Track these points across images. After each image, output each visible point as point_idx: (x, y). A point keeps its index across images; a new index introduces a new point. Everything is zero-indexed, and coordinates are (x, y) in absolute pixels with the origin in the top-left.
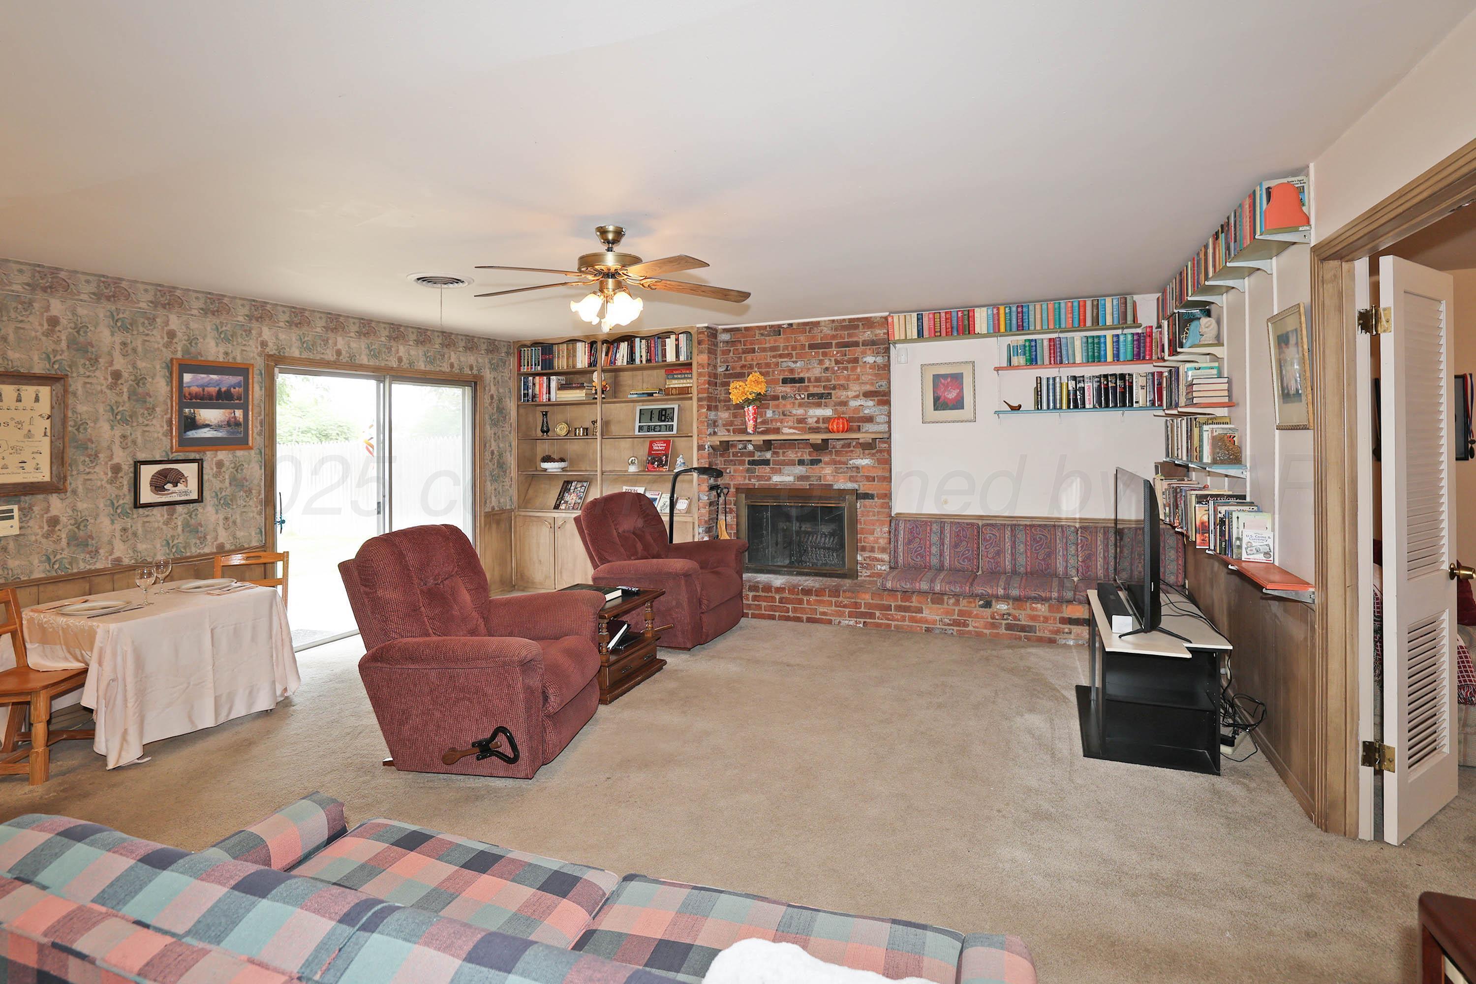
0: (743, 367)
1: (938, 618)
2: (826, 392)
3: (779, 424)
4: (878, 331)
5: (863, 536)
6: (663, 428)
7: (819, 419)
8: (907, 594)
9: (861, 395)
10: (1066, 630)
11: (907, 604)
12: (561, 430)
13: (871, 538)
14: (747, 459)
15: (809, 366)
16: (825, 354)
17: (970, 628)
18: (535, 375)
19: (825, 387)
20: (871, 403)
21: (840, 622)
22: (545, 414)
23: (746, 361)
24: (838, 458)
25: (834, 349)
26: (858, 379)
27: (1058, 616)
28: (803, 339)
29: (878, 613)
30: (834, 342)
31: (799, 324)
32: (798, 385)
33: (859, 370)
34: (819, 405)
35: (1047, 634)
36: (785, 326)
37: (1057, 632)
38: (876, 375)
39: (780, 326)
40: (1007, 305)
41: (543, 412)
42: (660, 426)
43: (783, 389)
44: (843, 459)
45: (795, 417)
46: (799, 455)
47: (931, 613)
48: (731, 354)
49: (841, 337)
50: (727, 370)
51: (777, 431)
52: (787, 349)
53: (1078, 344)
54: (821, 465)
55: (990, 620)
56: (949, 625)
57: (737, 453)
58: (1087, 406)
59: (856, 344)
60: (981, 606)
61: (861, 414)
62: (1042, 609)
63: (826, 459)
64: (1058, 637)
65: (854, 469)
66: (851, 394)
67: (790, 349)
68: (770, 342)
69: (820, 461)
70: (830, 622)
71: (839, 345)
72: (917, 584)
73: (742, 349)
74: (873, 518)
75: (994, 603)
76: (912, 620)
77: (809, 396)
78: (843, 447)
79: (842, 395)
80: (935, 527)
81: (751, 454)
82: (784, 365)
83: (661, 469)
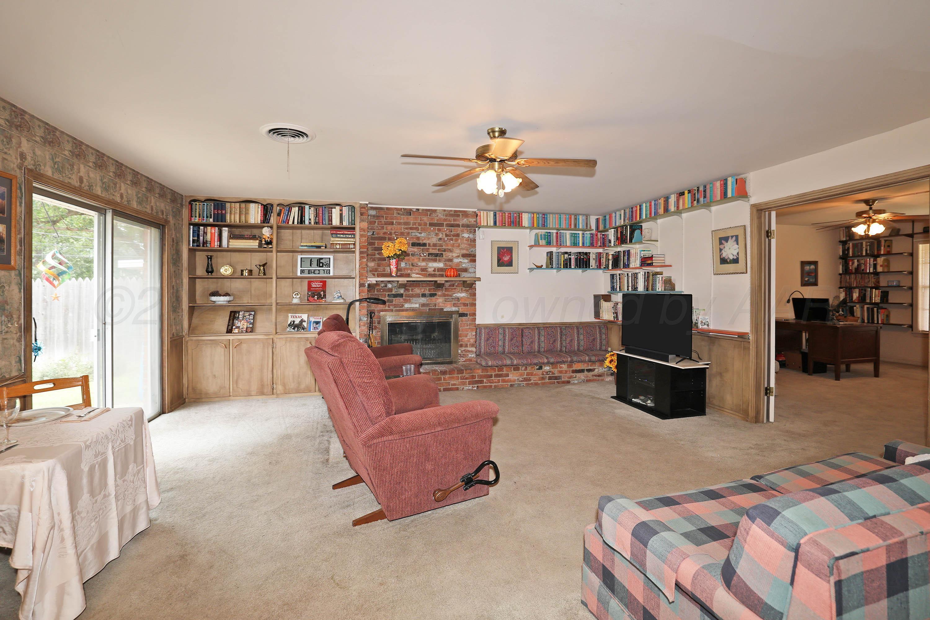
0: (385, 233)
1: (516, 378)
2: (440, 253)
3: (409, 271)
4: (471, 220)
5: (461, 338)
6: (322, 272)
7: (435, 269)
8: (500, 368)
9: (461, 256)
10: (574, 376)
11: (501, 373)
12: (226, 270)
13: (466, 339)
14: (387, 293)
15: (430, 237)
16: (439, 230)
17: (532, 381)
18: (205, 225)
19: (439, 250)
20: (466, 261)
21: (463, 388)
22: (210, 258)
23: (387, 229)
24: (447, 293)
25: (445, 227)
26: (459, 246)
27: (571, 369)
28: (425, 219)
29: (485, 380)
30: (445, 223)
31: (423, 210)
32: (422, 247)
33: (459, 241)
34: (435, 261)
35: (567, 379)
36: (414, 210)
37: (571, 377)
38: (469, 245)
39: (411, 210)
40: (538, 213)
41: (207, 256)
42: (319, 270)
43: (413, 249)
44: (450, 293)
45: (420, 268)
46: (422, 290)
47: (513, 376)
48: (376, 224)
49: (449, 221)
50: (373, 234)
51: (408, 275)
52: (415, 225)
53: (568, 237)
54: (436, 297)
55: (541, 376)
56: (522, 381)
57: (381, 289)
58: (572, 267)
59: (458, 226)
60: (537, 369)
61: (460, 267)
62: (564, 367)
63: (439, 293)
64: (571, 380)
65: (456, 299)
66: (455, 255)
67: (417, 225)
68: (404, 219)
69: (436, 294)
70: (457, 389)
71: (448, 225)
72: (505, 361)
73: (384, 222)
74: (467, 327)
75: (543, 367)
76: (504, 381)
77: (429, 254)
78: (450, 286)
79: (450, 255)
80: (501, 331)
81: (391, 290)
82: (413, 234)
83: (321, 301)
